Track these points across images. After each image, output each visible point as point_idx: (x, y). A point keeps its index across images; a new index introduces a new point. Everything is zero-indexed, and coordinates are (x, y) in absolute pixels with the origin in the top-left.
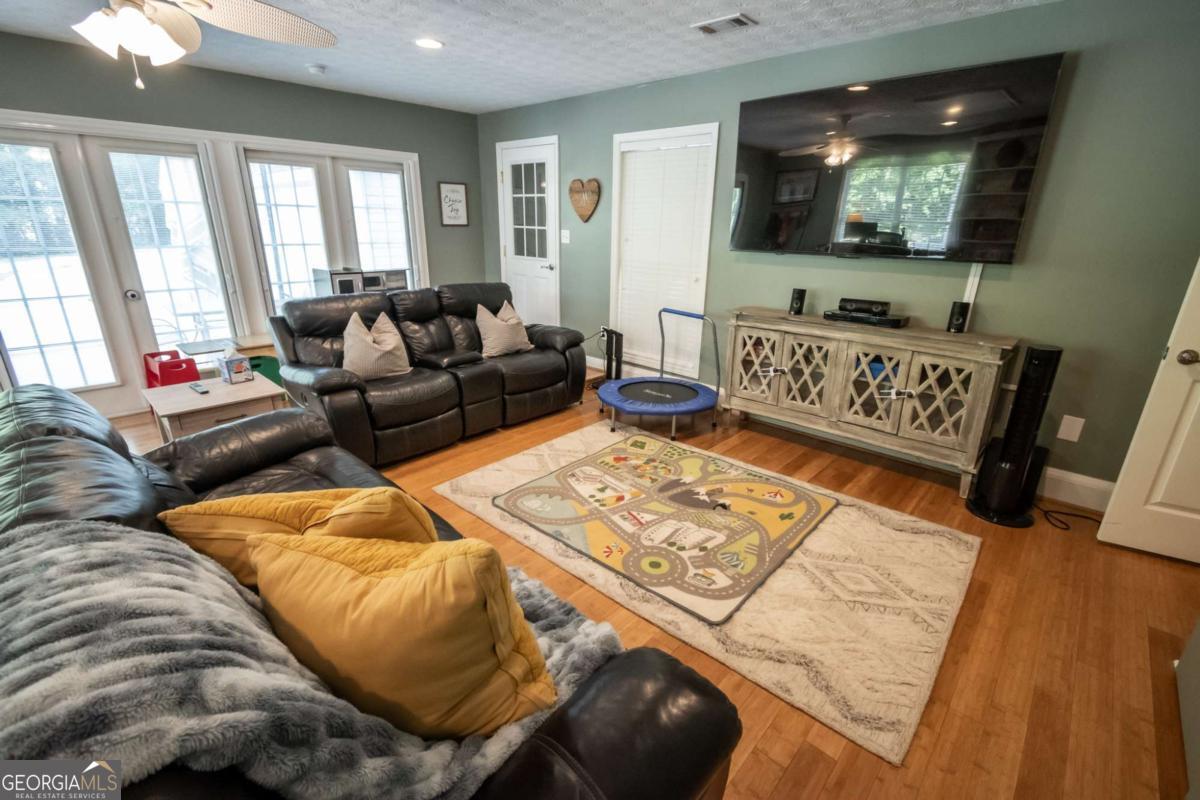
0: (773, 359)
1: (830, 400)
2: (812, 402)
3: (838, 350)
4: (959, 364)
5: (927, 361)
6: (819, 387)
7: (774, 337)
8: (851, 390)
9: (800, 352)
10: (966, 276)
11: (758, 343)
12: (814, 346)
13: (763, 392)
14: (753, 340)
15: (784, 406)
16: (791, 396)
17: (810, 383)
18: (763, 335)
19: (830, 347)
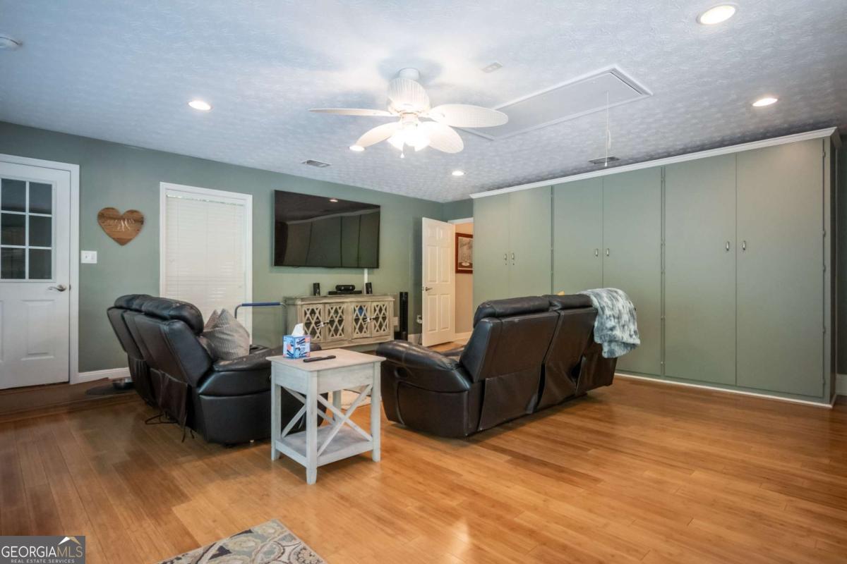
0: (321, 318)
1: (347, 331)
2: (340, 335)
3: (347, 307)
4: (383, 303)
5: (375, 304)
6: (342, 326)
7: (321, 307)
8: (354, 323)
9: (333, 311)
10: (363, 274)
11: (313, 312)
12: (338, 307)
13: (318, 337)
14: (310, 311)
15: (329, 341)
16: (331, 334)
17: (338, 325)
18: (314, 307)
19: (344, 306)
